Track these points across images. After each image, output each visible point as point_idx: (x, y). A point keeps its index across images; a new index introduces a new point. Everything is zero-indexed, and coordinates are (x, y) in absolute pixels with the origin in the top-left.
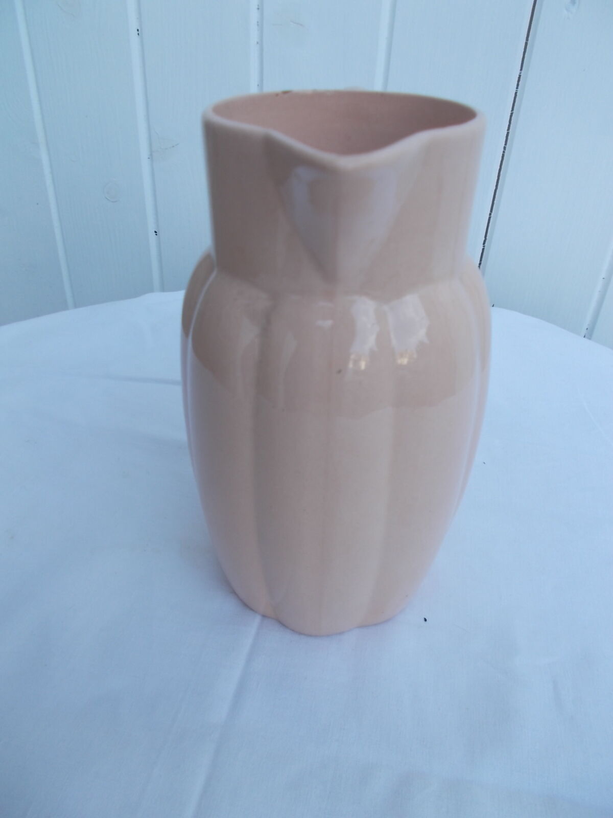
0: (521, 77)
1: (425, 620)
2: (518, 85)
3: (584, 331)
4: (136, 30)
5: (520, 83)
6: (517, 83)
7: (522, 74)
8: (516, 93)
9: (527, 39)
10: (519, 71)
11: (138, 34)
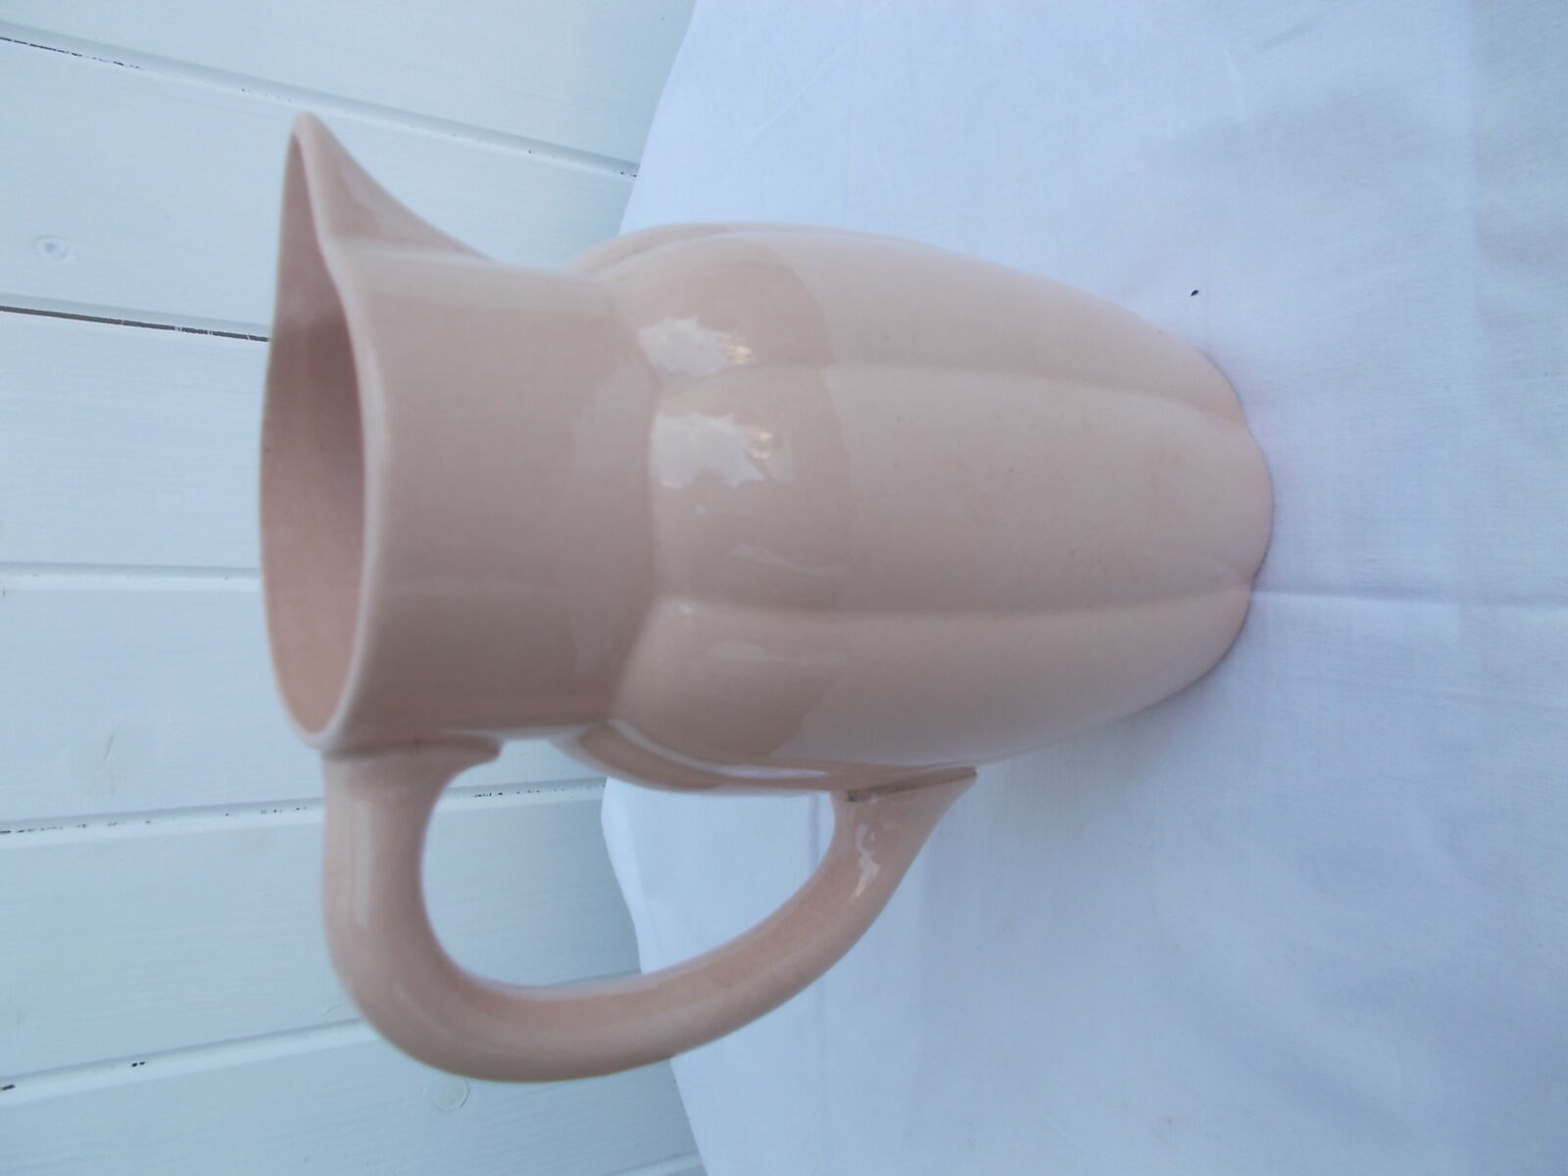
0: (186, 327)
1: (1195, 293)
2: (200, 332)
3: (627, 178)
4: (136, 1067)
5: (196, 328)
6: (197, 334)
7: (181, 326)
8: (215, 334)
9: (118, 322)
10: (176, 332)
11: (142, 1064)
